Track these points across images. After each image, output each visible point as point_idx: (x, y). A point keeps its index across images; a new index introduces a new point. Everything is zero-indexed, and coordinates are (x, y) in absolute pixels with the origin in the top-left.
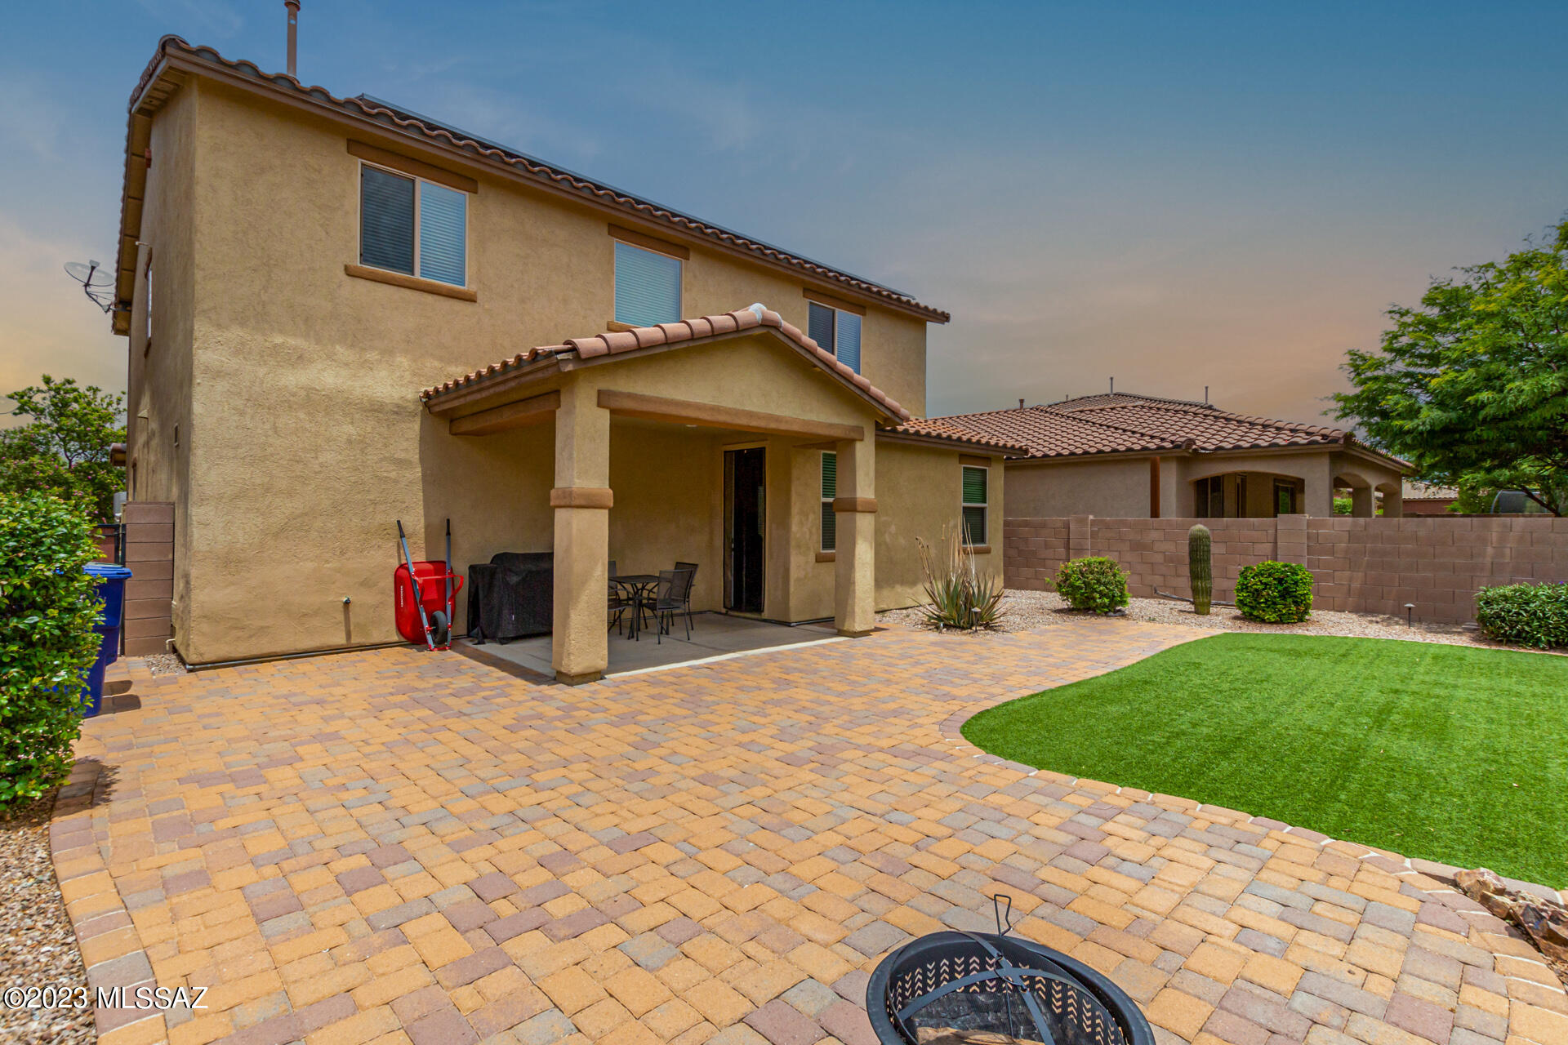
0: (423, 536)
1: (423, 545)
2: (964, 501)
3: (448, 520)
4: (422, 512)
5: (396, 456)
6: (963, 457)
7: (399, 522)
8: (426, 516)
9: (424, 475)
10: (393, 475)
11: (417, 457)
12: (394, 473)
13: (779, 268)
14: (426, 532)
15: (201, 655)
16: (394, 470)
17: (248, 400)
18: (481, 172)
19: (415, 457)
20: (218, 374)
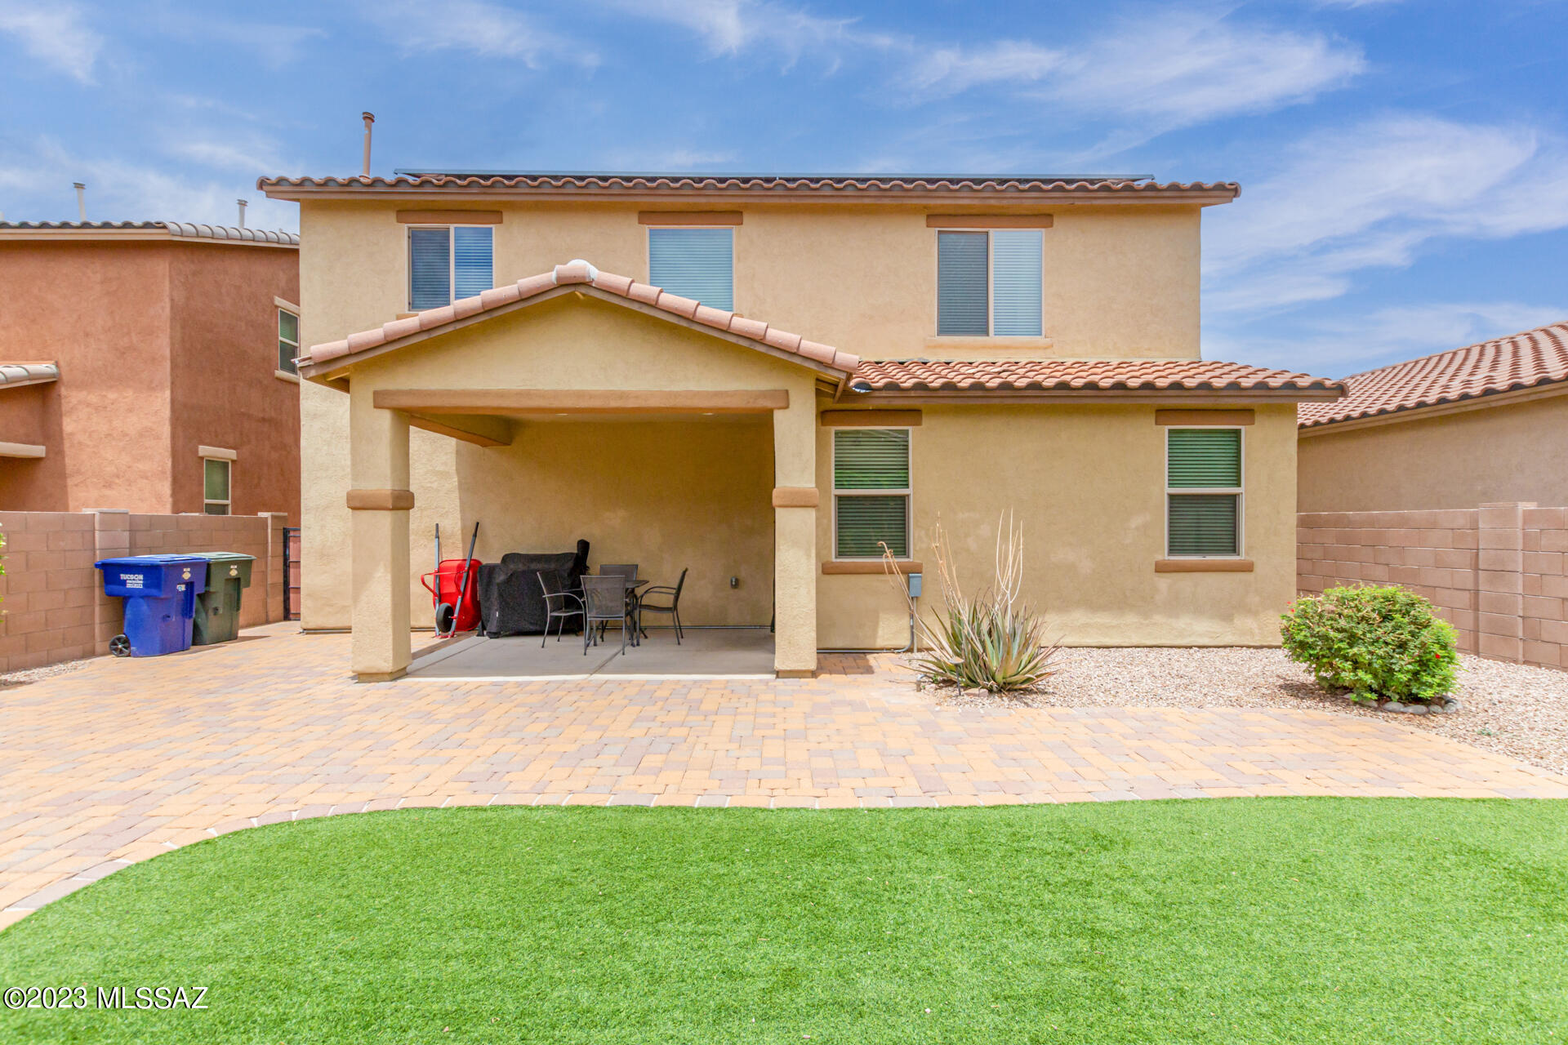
0: (460, 537)
1: (461, 545)
2: (1171, 485)
3: (478, 523)
4: (459, 516)
5: (437, 469)
6: (1163, 414)
7: (437, 525)
8: (463, 519)
9: (459, 482)
10: (435, 485)
11: (454, 468)
12: (436, 483)
13: (867, 201)
14: (462, 533)
15: (307, 623)
16: (435, 481)
17: (333, 433)
18: (500, 202)
19: (453, 469)
20: (315, 416)
